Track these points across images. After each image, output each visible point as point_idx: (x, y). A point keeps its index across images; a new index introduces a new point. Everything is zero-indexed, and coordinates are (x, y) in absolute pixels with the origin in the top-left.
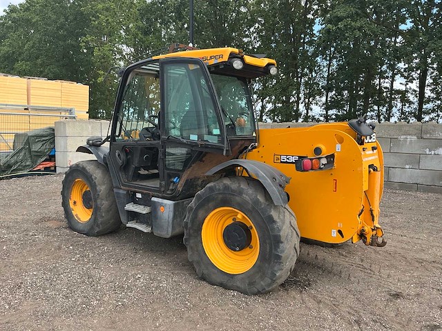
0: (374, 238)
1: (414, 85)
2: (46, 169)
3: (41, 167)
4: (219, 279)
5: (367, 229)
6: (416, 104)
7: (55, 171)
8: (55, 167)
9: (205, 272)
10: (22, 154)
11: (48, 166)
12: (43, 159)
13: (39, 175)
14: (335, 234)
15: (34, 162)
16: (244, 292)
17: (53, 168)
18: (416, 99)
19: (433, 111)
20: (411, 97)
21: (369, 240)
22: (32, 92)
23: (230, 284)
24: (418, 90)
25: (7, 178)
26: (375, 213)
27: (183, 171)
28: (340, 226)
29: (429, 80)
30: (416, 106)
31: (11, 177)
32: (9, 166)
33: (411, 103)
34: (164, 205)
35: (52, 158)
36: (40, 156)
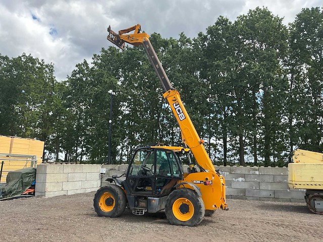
0: (225, 207)
1: (221, 142)
2: (30, 193)
3: (27, 192)
4: (180, 223)
5: (223, 204)
6: (223, 152)
7: (34, 195)
8: (34, 192)
9: (174, 222)
10: (18, 185)
11: (30, 191)
12: (28, 188)
13: (26, 197)
14: (214, 206)
15: (23, 189)
16: (189, 226)
17: (32, 193)
18: (223, 149)
19: (232, 156)
20: (220, 149)
21: (224, 208)
22: (14, 145)
23: (184, 224)
24: (223, 144)
25: (9, 199)
26: (225, 199)
27: (163, 186)
28: (215, 204)
29: (228, 139)
30: (223, 153)
31: (12, 199)
32: (11, 192)
33: (220, 152)
34: (155, 200)
35: (33, 187)
36: (27, 186)
